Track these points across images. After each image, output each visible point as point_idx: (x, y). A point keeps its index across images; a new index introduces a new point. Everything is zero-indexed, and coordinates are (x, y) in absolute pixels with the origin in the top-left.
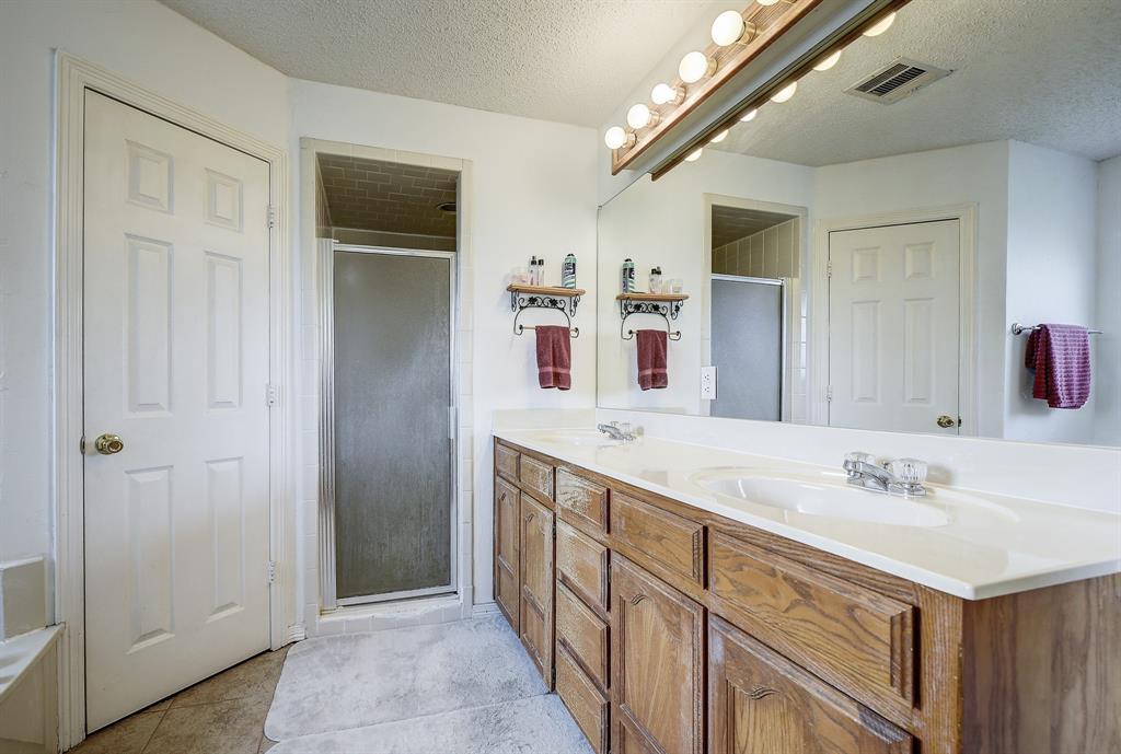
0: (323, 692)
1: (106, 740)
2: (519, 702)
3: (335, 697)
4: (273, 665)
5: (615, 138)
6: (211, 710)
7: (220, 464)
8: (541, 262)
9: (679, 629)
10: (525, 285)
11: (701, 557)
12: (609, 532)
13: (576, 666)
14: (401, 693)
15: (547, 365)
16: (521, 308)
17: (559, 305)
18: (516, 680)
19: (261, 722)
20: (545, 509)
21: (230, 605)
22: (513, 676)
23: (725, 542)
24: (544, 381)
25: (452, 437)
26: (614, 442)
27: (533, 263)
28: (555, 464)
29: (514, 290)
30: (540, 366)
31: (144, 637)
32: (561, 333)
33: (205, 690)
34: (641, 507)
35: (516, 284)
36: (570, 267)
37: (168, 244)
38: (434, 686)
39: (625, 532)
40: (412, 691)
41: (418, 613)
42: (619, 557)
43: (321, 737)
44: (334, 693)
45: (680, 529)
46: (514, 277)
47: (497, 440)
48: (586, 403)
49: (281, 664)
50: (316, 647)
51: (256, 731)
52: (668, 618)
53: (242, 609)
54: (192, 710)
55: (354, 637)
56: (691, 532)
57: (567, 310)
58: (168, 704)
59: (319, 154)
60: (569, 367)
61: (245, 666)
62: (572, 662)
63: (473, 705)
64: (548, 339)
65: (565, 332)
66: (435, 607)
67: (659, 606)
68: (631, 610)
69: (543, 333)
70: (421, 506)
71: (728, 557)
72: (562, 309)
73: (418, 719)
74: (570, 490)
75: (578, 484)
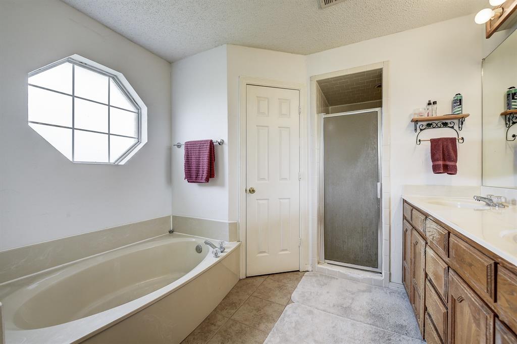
0: (314, 293)
1: (250, 280)
2: (404, 336)
3: (317, 296)
4: (299, 276)
5: (484, 17)
6: (277, 283)
7: (283, 200)
8: (435, 103)
9: (479, 323)
10: (423, 117)
11: (493, 282)
12: (449, 257)
13: (433, 328)
14: (345, 306)
15: (438, 160)
16: (421, 130)
17: (449, 125)
18: (406, 326)
19: (291, 294)
20: (422, 239)
21: (286, 250)
22: (405, 324)
23: (505, 274)
24: (436, 169)
25: (379, 197)
26: (488, 208)
27: (429, 104)
28: (426, 216)
29: (416, 122)
30: (433, 161)
31: (261, 252)
32: (449, 141)
33: (277, 276)
34: (463, 245)
35: (416, 117)
36: (458, 101)
37: (267, 127)
38: (360, 310)
39: (455, 258)
40: (349, 308)
41: (360, 277)
42: (453, 272)
43: (309, 308)
44: (317, 295)
45: (480, 261)
46: (415, 114)
47: (405, 201)
48: (474, 182)
49: (301, 277)
50: (315, 276)
51: (289, 296)
52: (474, 314)
53: (290, 253)
54: (272, 281)
55: (331, 277)
56: (486, 264)
57: (456, 127)
58: (267, 276)
59: (317, 81)
60: (456, 161)
61: (290, 273)
62: (432, 326)
63: (377, 326)
64: (439, 146)
65: (453, 141)
66: (368, 276)
67: (469, 306)
68: (458, 305)
69: (435, 143)
70: (362, 228)
71: (505, 284)
72: (453, 127)
73: (349, 320)
74: (431, 230)
75: (435, 227)
